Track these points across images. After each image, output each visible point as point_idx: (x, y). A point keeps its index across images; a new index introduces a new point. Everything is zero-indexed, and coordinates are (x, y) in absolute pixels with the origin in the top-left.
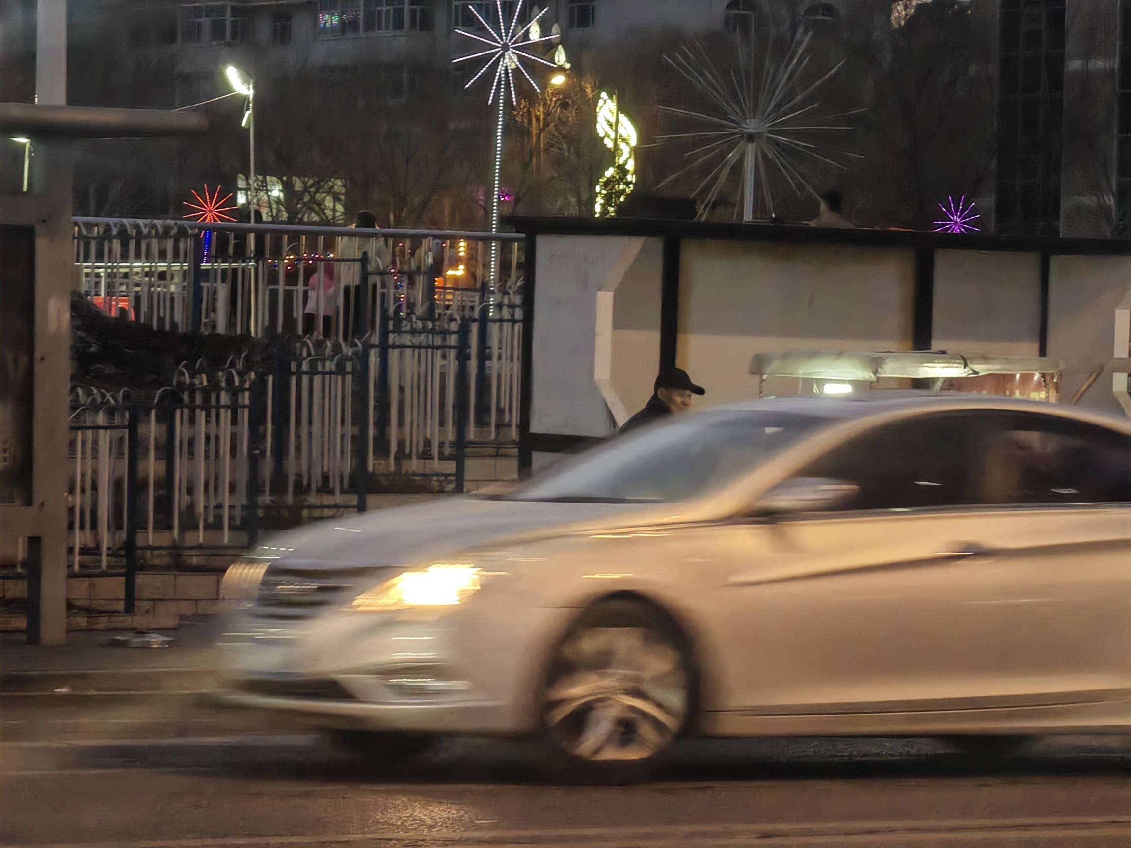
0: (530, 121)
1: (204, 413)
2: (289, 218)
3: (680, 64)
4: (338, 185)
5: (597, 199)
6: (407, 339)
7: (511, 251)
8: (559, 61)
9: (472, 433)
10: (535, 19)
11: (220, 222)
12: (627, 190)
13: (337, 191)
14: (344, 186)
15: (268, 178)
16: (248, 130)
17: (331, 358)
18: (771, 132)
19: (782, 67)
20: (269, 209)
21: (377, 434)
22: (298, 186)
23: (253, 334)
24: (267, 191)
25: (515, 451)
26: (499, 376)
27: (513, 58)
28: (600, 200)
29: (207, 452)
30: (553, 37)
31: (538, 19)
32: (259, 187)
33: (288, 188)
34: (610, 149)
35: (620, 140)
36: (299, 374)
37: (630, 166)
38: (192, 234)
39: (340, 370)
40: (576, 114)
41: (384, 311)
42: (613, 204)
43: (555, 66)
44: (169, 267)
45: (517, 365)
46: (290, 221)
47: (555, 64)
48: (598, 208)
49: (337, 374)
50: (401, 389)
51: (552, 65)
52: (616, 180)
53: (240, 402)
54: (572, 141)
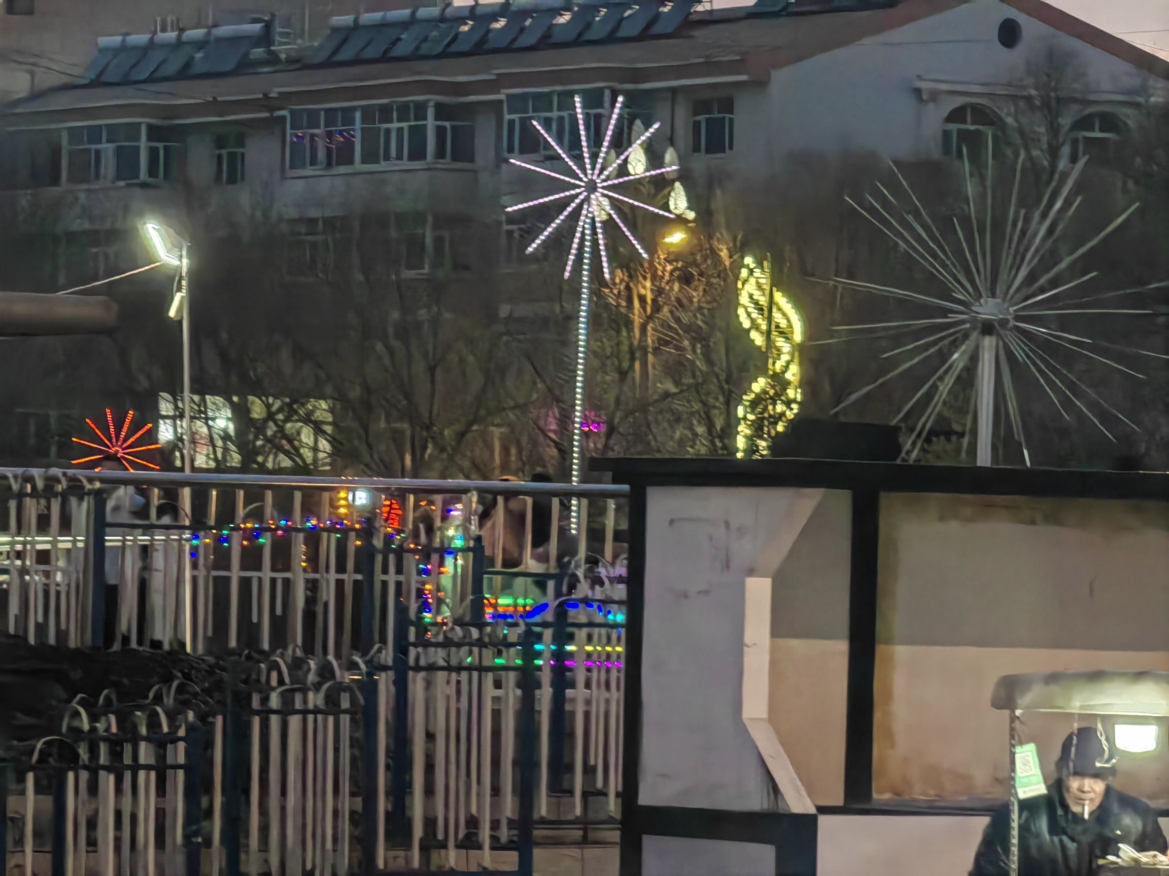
0: (630, 300)
1: (112, 778)
2: (243, 462)
3: (872, 210)
4: (322, 408)
5: (740, 428)
6: (438, 656)
7: (603, 512)
8: (676, 208)
9: (543, 807)
10: (639, 142)
11: (132, 471)
12: (788, 413)
13: (321, 418)
14: (331, 410)
15: (208, 397)
16: (180, 322)
17: (317, 687)
18: (1018, 318)
19: (1037, 215)
20: (211, 448)
21: (390, 808)
22: (257, 410)
23: (188, 649)
24: (207, 419)
25: (615, 836)
26: (587, 715)
27: (604, 203)
28: (744, 429)
29: (118, 841)
30: (668, 169)
31: (644, 142)
32: (195, 413)
33: (241, 413)
34: (759, 348)
35: (776, 333)
36: (265, 713)
37: (793, 374)
38: (89, 490)
39: (332, 705)
40: (705, 291)
41: (401, 611)
42: (765, 436)
43: (672, 216)
44: (54, 543)
45: (617, 696)
46: (244, 468)
47: (670, 212)
48: (741, 442)
49: (325, 713)
50: (430, 736)
51: (666, 214)
52: (771, 398)
53: (170, 761)
54: (699, 337)
